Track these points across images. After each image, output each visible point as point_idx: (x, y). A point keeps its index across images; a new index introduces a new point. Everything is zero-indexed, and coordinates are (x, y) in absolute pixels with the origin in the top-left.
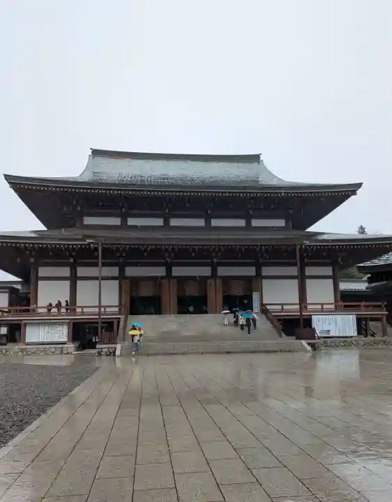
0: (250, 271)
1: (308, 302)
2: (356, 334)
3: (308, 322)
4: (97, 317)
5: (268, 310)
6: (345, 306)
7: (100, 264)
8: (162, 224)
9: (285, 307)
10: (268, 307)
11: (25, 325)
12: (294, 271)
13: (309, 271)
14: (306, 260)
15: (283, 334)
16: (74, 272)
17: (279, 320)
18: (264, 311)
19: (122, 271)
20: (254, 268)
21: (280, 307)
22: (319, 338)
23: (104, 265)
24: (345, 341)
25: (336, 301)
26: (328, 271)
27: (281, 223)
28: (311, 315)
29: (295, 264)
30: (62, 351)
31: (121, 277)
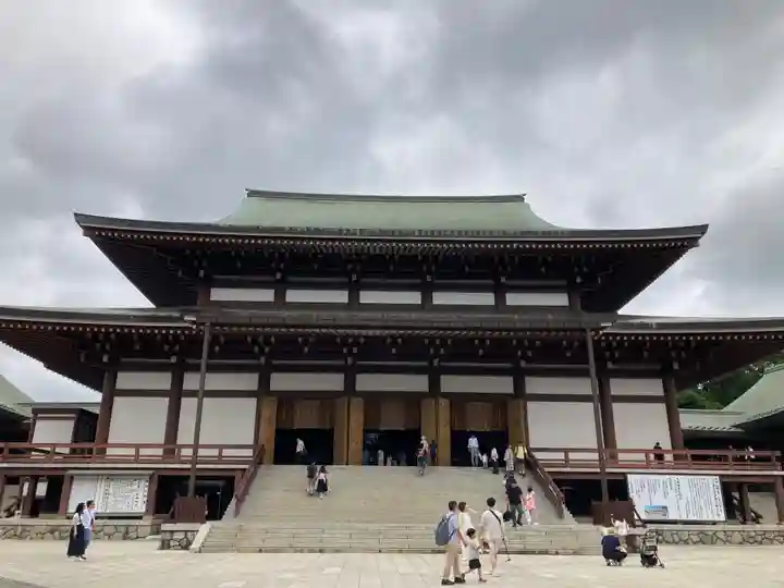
0: (504, 385)
1: (619, 447)
2: (722, 517)
3: (619, 489)
4: (188, 466)
5: (536, 461)
6: (695, 457)
7: (203, 367)
8: (346, 301)
9: (572, 456)
10: (538, 455)
11: (72, 478)
12: (584, 386)
13: (618, 387)
14: (610, 365)
15: (566, 513)
16: (178, 382)
17: (559, 483)
18: (530, 464)
19: (264, 382)
20: (510, 380)
21: (561, 456)
22: (645, 522)
23: (211, 369)
24: (702, 532)
25: (673, 447)
26: (655, 387)
27: (561, 300)
28: (624, 474)
29: (585, 373)
30: (127, 533)
31: (262, 392)
